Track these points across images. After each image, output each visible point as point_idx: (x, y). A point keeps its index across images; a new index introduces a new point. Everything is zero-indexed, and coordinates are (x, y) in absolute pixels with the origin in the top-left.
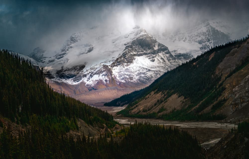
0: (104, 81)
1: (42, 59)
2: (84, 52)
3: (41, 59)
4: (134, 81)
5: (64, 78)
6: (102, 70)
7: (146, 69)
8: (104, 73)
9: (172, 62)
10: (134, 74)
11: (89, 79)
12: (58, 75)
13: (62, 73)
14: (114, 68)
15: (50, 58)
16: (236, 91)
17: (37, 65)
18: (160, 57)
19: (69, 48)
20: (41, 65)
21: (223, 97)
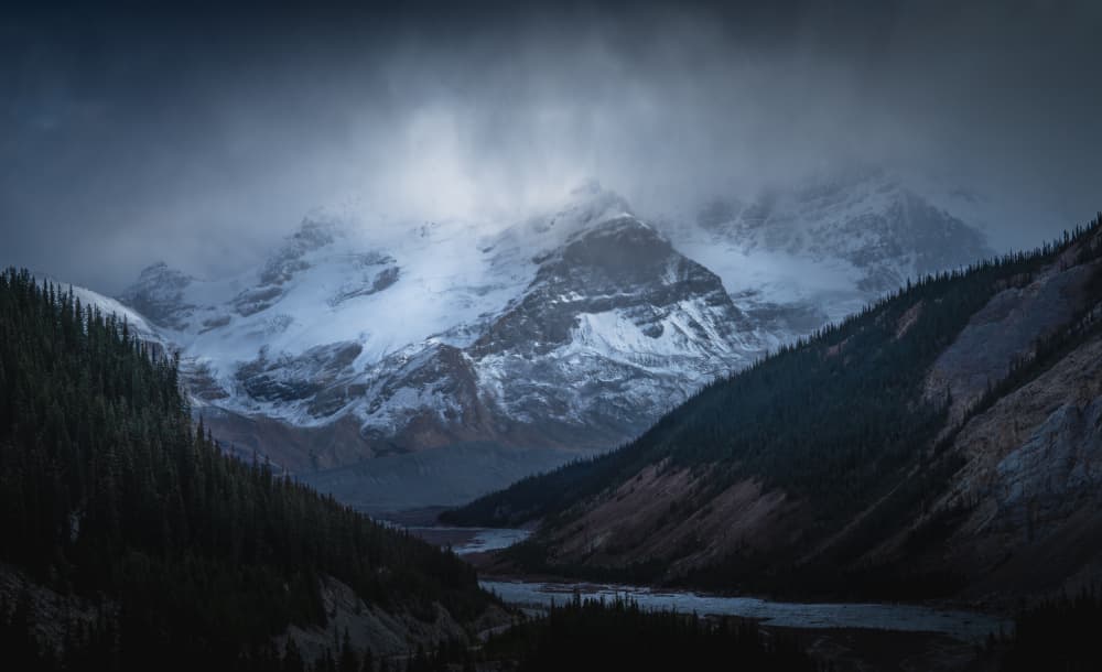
0: (443, 416)
1: (174, 315)
2: (358, 287)
3: (172, 312)
4: (573, 420)
5: (269, 400)
6: (433, 368)
7: (626, 367)
8: (442, 381)
9: (736, 341)
10: (573, 387)
11: (376, 403)
12: (242, 382)
13: (260, 376)
14: (486, 360)
15: (213, 308)
16: (1009, 473)
17: (156, 340)
18: (686, 318)
19: (296, 270)
20: (168, 338)
21: (956, 499)
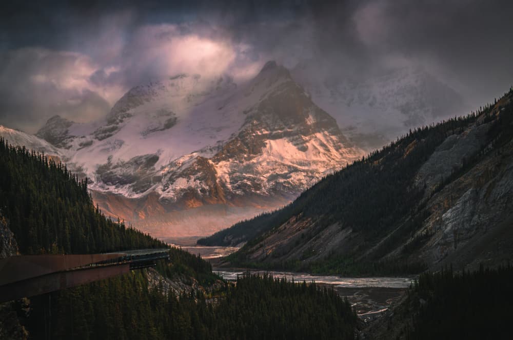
0: (199, 192)
1: (65, 141)
2: (156, 127)
3: (64, 140)
4: (264, 193)
5: (113, 184)
6: (194, 168)
7: (289, 167)
8: (199, 174)
9: (344, 153)
10: (264, 177)
11: (166, 186)
12: (100, 175)
13: (109, 172)
14: (220, 164)
15: (84, 137)
16: (447, 219)
17: (56, 155)
18: (319, 141)
19: (125, 117)
20: (62, 153)
